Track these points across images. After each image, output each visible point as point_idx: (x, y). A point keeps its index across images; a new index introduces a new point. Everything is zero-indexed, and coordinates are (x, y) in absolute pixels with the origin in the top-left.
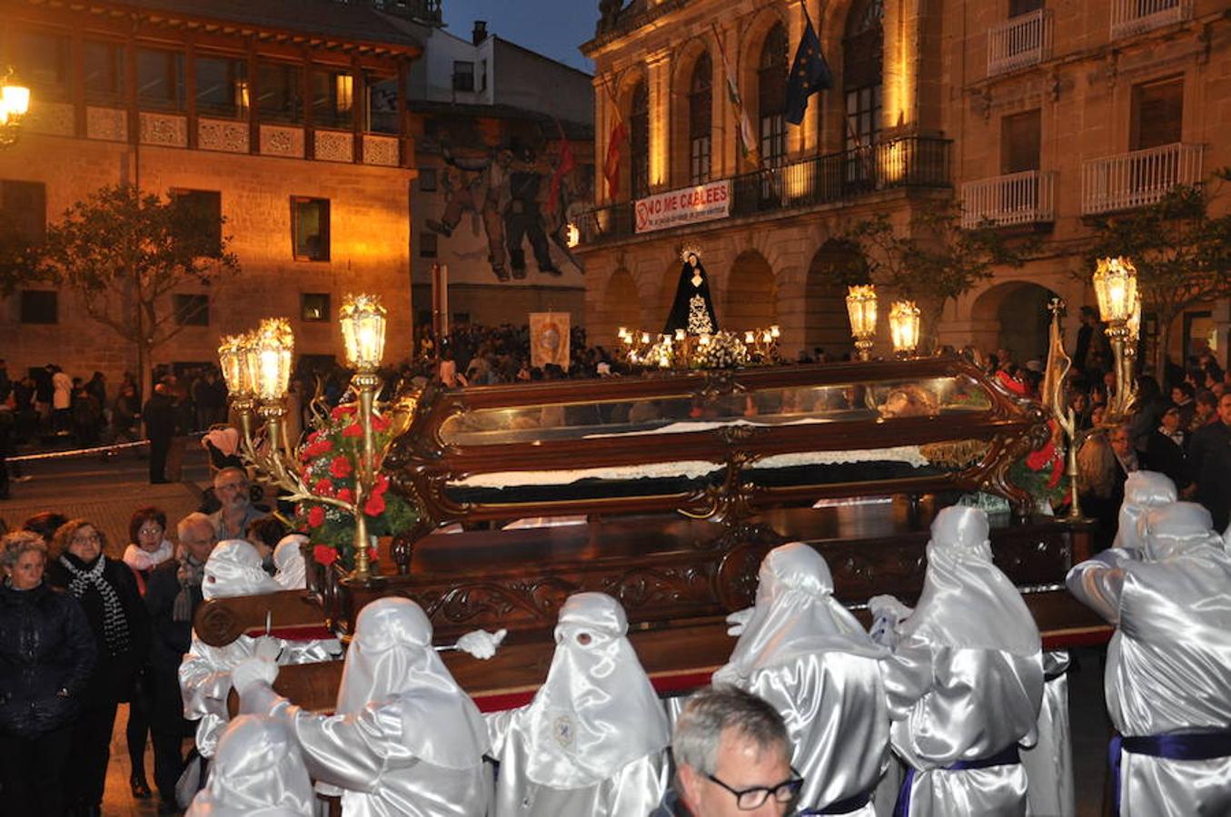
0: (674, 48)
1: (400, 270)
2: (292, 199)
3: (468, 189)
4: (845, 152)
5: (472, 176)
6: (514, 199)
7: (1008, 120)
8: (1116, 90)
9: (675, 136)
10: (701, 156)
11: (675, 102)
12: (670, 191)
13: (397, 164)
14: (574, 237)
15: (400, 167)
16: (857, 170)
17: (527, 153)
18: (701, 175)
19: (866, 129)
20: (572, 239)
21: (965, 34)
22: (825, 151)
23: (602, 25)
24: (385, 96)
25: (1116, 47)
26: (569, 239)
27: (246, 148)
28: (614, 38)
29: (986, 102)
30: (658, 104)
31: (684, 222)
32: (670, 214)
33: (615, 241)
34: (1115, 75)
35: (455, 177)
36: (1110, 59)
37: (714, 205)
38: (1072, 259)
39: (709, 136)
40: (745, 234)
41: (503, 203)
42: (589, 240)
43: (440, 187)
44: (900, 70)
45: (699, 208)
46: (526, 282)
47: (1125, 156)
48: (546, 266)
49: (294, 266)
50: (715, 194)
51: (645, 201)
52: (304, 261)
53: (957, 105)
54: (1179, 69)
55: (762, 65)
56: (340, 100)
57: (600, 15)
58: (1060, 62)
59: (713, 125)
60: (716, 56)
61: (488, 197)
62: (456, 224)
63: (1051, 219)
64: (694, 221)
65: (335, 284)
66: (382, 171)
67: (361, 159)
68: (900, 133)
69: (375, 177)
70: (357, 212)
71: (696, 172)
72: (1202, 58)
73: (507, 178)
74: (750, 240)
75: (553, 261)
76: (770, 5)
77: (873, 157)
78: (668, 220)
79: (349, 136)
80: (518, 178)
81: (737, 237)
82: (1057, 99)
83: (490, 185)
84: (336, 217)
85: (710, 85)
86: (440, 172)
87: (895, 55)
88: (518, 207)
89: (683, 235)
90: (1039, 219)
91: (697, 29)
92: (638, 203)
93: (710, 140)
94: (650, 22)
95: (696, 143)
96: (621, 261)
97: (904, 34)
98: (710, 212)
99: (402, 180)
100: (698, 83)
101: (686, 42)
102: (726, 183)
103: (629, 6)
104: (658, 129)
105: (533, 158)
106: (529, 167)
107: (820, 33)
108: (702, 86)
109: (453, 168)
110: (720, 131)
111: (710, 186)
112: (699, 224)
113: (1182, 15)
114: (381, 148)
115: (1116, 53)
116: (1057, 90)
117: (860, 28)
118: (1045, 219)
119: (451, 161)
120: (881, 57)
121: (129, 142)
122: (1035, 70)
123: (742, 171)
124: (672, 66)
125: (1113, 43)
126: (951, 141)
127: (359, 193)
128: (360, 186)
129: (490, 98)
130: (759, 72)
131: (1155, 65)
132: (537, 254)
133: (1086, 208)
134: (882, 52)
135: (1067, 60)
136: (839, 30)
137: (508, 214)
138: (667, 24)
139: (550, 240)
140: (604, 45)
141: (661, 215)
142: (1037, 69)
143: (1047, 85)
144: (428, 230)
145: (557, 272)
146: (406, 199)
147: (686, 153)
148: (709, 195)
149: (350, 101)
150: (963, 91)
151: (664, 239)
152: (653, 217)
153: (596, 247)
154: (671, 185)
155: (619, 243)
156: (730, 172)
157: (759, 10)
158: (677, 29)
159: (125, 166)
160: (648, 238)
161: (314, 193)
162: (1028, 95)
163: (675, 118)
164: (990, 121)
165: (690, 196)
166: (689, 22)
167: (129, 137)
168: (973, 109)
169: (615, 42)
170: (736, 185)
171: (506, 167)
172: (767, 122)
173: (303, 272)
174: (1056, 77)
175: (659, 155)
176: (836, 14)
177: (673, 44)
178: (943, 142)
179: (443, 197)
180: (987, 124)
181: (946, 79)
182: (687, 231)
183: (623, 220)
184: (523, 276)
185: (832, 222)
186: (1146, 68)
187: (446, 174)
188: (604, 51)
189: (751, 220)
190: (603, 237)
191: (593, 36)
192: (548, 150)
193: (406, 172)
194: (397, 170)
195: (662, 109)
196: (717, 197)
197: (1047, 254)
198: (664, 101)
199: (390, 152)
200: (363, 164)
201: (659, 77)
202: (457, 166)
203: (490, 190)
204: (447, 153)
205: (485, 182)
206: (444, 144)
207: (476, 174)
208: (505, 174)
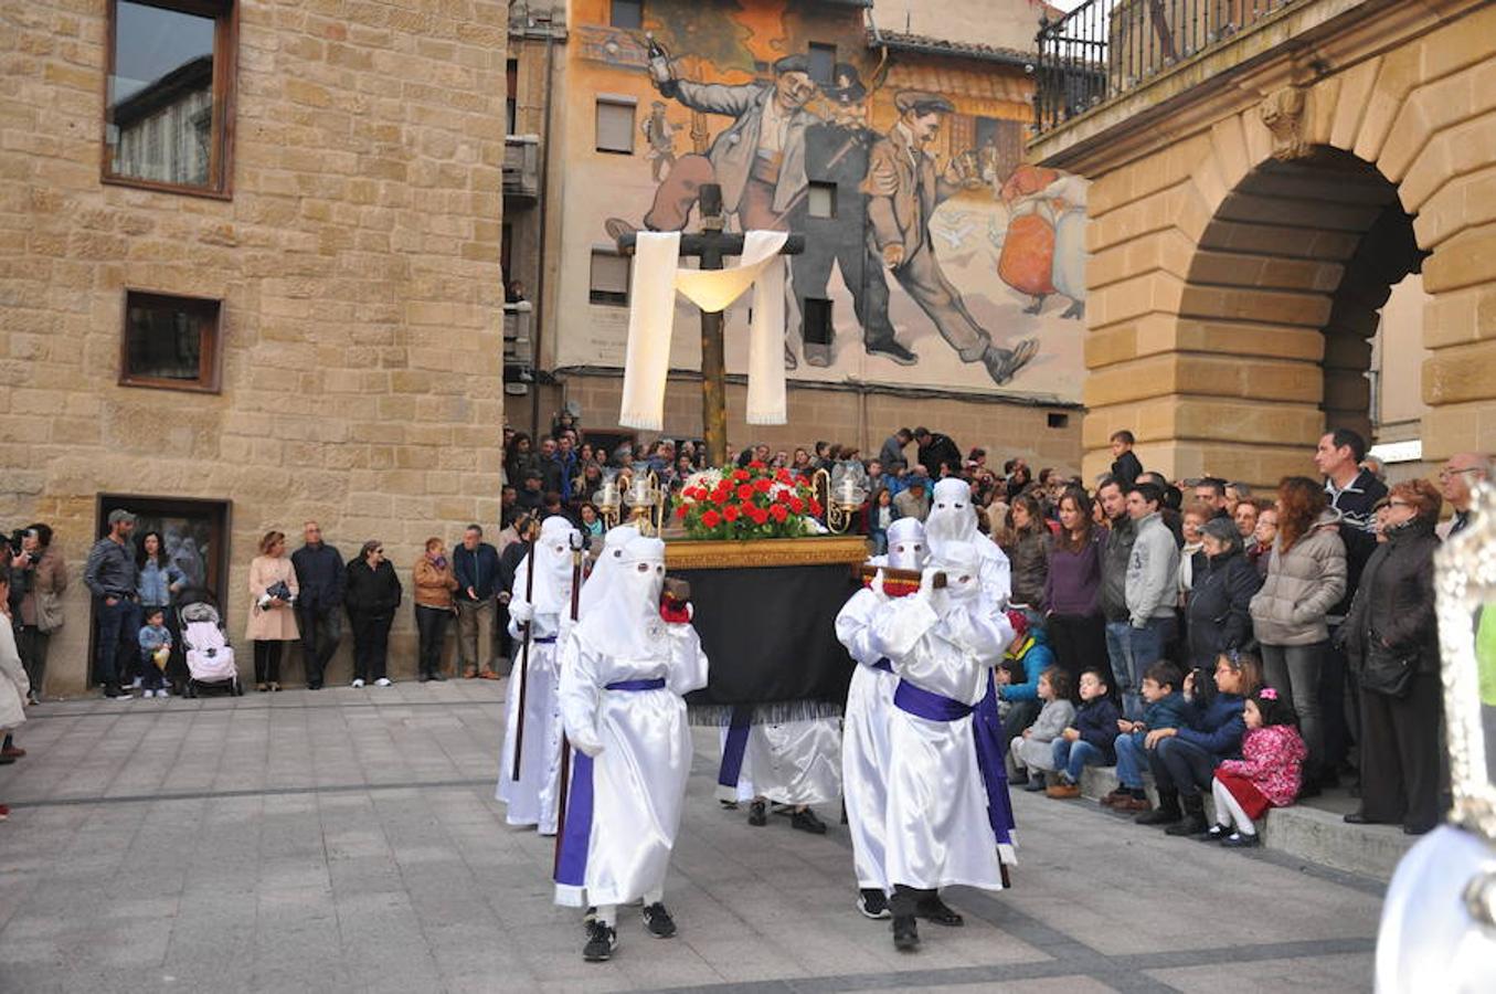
3: (707, 155)
5: (716, 124)
6: (813, 184)
17: (844, 82)
41: (788, 191)
43: (642, 148)
46: (835, 374)
48: (882, 340)
61: (752, 176)
73: (799, 132)
75: (898, 329)
80: (823, 138)
83: (758, 148)
86: (644, 111)
88: (820, 205)
96: (1296, 118)
105: (857, 93)
106: (848, 115)
132: (860, 308)
137: (796, 217)
139: (892, 282)
145: (904, 354)
171: (797, 111)
179: (648, 168)
184: (829, 361)
192: (891, 81)
202: (683, 101)
203: (758, 160)
204: (661, 69)
205: (747, 144)
206: (655, 50)
207: (729, 121)
208: (793, 125)
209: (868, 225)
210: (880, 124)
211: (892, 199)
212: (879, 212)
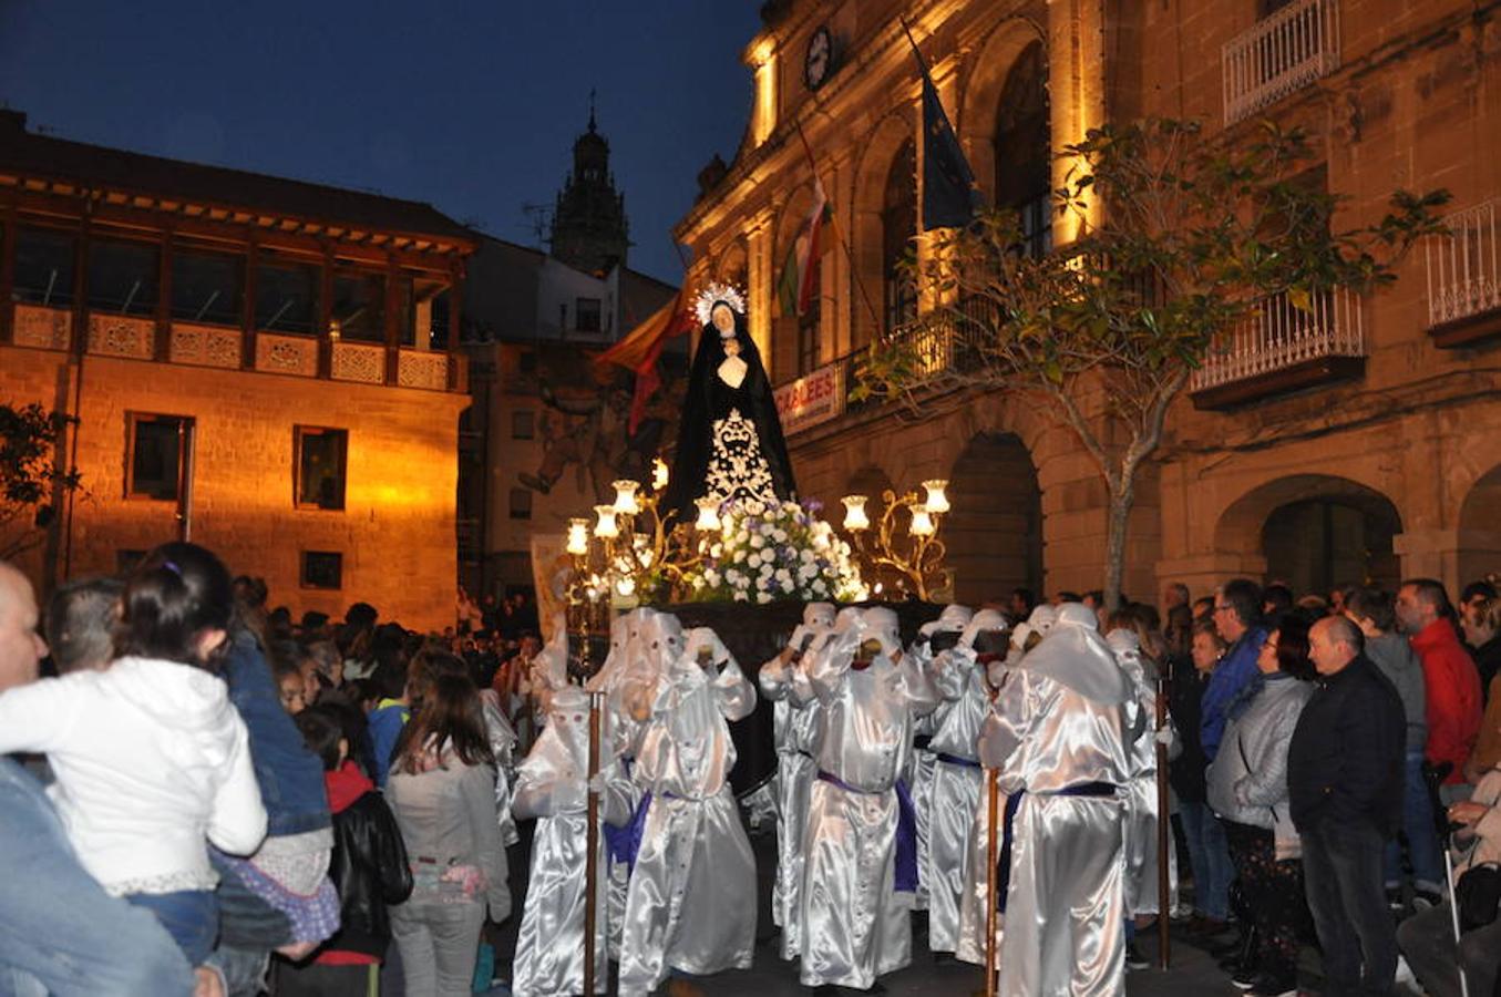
0: (777, 208)
1: (443, 523)
2: (296, 428)
3: (573, 436)
5: (577, 421)
6: (630, 449)
9: (779, 325)
13: (444, 388)
15: (447, 391)
20: (658, 479)
21: (1182, 77)
26: (654, 479)
27: (236, 362)
28: (710, 209)
30: (759, 286)
34: (1479, 61)
35: (555, 422)
37: (815, 404)
38: (1407, 421)
40: (859, 439)
41: (616, 454)
43: (537, 434)
45: (799, 410)
49: (294, 515)
50: (819, 387)
52: (312, 512)
55: (885, 204)
58: (1361, 67)
59: (823, 296)
61: (597, 446)
62: (555, 480)
63: (1360, 352)
65: (350, 539)
66: (423, 396)
67: (396, 380)
68: (1081, 250)
69: (411, 402)
70: (386, 448)
73: (621, 424)
74: (866, 451)
76: (891, 112)
79: (380, 351)
81: (849, 448)
82: (1357, 138)
83: (600, 431)
84: (356, 453)
87: (1069, 129)
88: (634, 459)
90: (1337, 352)
91: (802, 173)
94: (747, 178)
97: (1082, 94)
98: (812, 414)
99: (450, 407)
101: (790, 193)
102: (831, 369)
104: (759, 319)
106: (649, 411)
107: (958, 129)
109: (553, 410)
110: (831, 303)
111: (811, 377)
114: (422, 365)
115: (1481, 18)
116: (1355, 122)
117: (1019, 116)
118: (1350, 352)
119: (552, 403)
121: (70, 351)
123: (855, 349)
124: (775, 231)
127: (390, 423)
128: (387, 414)
130: (882, 216)
133: (1438, 314)
135: (1375, 60)
136: (987, 124)
137: (622, 467)
138: (768, 176)
140: (698, 222)
142: (1319, 92)
143: (1336, 119)
144: (521, 486)
146: (454, 432)
147: (794, 349)
148: (811, 391)
156: (844, 352)
157: (877, 124)
158: (779, 181)
159: (62, 382)
161: (328, 421)
165: (788, 396)
166: (791, 168)
167: (71, 345)
169: (711, 215)
170: (848, 369)
171: (622, 410)
173: (306, 524)
174: (1352, 100)
176: (981, 99)
177: (776, 202)
185: (979, 405)
187: (545, 419)
188: (699, 230)
189: (864, 418)
193: (455, 397)
194: (444, 395)
195: (763, 290)
196: (820, 391)
197: (1357, 416)
198: (766, 279)
199: (435, 371)
200: (397, 386)
201: (760, 250)
202: (559, 409)
204: (548, 393)
205: (594, 429)
207: (583, 419)
208: (618, 419)
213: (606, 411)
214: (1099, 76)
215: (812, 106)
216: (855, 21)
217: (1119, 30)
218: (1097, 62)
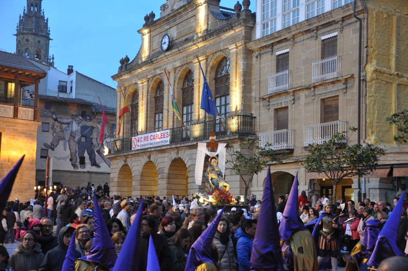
0: (149, 78)
3: (62, 131)
4: (215, 120)
5: (64, 126)
6: (82, 136)
7: (277, 110)
8: (315, 101)
9: (149, 113)
10: (159, 121)
11: (149, 99)
12: (146, 133)
13: (33, 120)
14: (106, 151)
15: (34, 121)
16: (220, 127)
17: (88, 118)
18: (159, 128)
19: (223, 112)
20: (105, 152)
21: (260, 78)
22: (207, 120)
23: (121, 68)
24: (28, 92)
25: (315, 85)
28: (125, 74)
29: (268, 103)
30: (142, 100)
31: (151, 146)
32: (146, 142)
33: (124, 153)
34: (314, 95)
35: (57, 127)
36: (312, 89)
37: (163, 139)
39: (162, 113)
40: (176, 151)
41: (77, 137)
42: (112, 152)
43: (51, 131)
44: (236, 90)
45: (158, 140)
46: (85, 170)
47: (319, 125)
48: (94, 164)
50: (164, 135)
51: (135, 137)
53: (258, 104)
54: (337, 94)
55: (183, 86)
56: (9, 93)
57: (120, 65)
58: (295, 89)
59: (164, 108)
60: (166, 82)
61: (71, 135)
62: (57, 145)
63: (293, 148)
64: (156, 145)
66: (27, 122)
67: (17, 117)
68: (236, 114)
69: (22, 124)
70: (14, 138)
71: (157, 127)
72: (345, 91)
73: (79, 127)
74: (178, 153)
75: (97, 162)
76: (187, 64)
77: (226, 123)
78: (145, 145)
79: (12, 107)
80: (84, 128)
81: (172, 152)
82: (294, 103)
83: (72, 130)
84: (4, 140)
85: (163, 93)
86: (51, 124)
87: (234, 84)
88: (83, 140)
89: (151, 151)
90: (288, 148)
91: (158, 72)
92: (133, 138)
93: (162, 114)
94: (139, 68)
95: (157, 115)
96: (125, 161)
97: (237, 76)
98: (162, 142)
99: (35, 126)
100: (158, 93)
101: (154, 76)
102: (168, 131)
103: (131, 62)
104: (142, 110)
105: (90, 120)
106: (89, 124)
107: (206, 75)
108: (160, 94)
109: (56, 122)
110: (167, 111)
111: (162, 132)
112: (158, 147)
113: (337, 75)
114: (26, 113)
115: (315, 87)
116: (294, 99)
117: (221, 74)
118: (290, 148)
119: (56, 120)
120: (229, 85)
122: (286, 93)
123: (175, 127)
124: (148, 85)
125: (314, 83)
126: (255, 117)
127: (15, 130)
129: (73, 96)
130: (182, 89)
131: (329, 92)
132: (90, 158)
133: (305, 144)
134: (229, 82)
135: (298, 89)
136: (213, 75)
138: (147, 69)
140: (121, 76)
141: (142, 143)
142: (287, 92)
143: (290, 98)
144: (45, 148)
145: (98, 166)
146: (36, 134)
147: (153, 120)
148: (161, 136)
149: (13, 93)
150: (260, 98)
151: (144, 152)
152: (139, 144)
153: (116, 155)
154: (146, 131)
155: (125, 154)
156: (171, 127)
157: (183, 65)
158: (151, 71)
160: (137, 152)
162: (284, 101)
163: (149, 106)
164: (270, 110)
165: (154, 136)
166: (155, 69)
168: (263, 105)
170: (172, 132)
171: (79, 123)
172: (185, 108)
174: (294, 95)
175: (142, 119)
176: (212, 68)
177: (149, 77)
178: (252, 117)
179: (52, 134)
180: (268, 111)
181: (253, 94)
182: (153, 149)
183: (127, 145)
184: (84, 168)
186: (325, 93)
187: (53, 126)
188: (121, 78)
190: (118, 151)
191: (117, 73)
192: (97, 117)
193: (36, 123)
194: (33, 122)
195: (144, 101)
196: (165, 136)
197: (291, 161)
198: (145, 99)
199: (30, 114)
200: (17, 119)
201: (143, 89)
202: (58, 122)
203: (72, 132)
204: (54, 116)
205: (70, 129)
206: (53, 113)
207: (67, 125)
208: (78, 126)
209: (92, 143)
210: (94, 125)
211: (97, 138)
212: (94, 141)
213: (74, 123)
214: (242, 74)
215: (163, 56)
216: (176, 34)
217: (247, 63)
218: (241, 70)
